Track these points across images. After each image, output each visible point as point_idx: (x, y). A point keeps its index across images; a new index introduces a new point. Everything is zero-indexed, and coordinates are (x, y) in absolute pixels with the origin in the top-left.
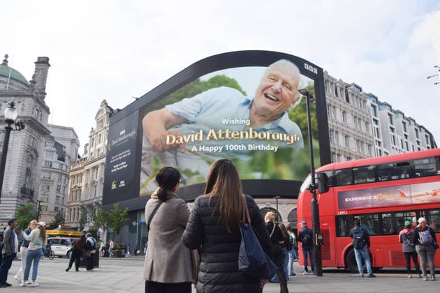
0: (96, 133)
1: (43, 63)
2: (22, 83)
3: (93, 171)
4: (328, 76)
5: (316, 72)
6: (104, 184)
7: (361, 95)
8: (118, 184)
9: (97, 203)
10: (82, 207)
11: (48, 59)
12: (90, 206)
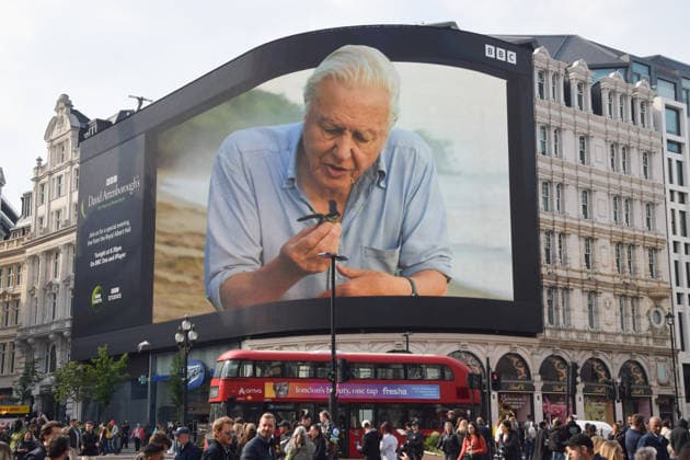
0: (50, 174)
3: (47, 260)
6: (75, 291)
8: (105, 293)
9: (59, 334)
10: (24, 341)
12: (43, 340)
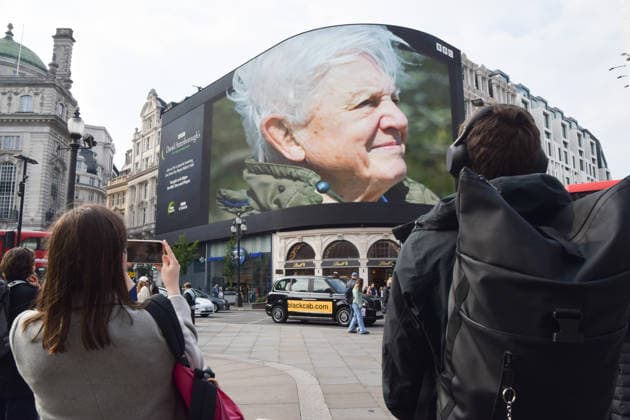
0: (143, 136)
1: (64, 37)
2: (37, 66)
3: (140, 188)
4: (467, 61)
5: (451, 55)
6: (157, 206)
7: (509, 87)
8: (177, 206)
9: (148, 232)
11: (71, 31)
12: (138, 235)
